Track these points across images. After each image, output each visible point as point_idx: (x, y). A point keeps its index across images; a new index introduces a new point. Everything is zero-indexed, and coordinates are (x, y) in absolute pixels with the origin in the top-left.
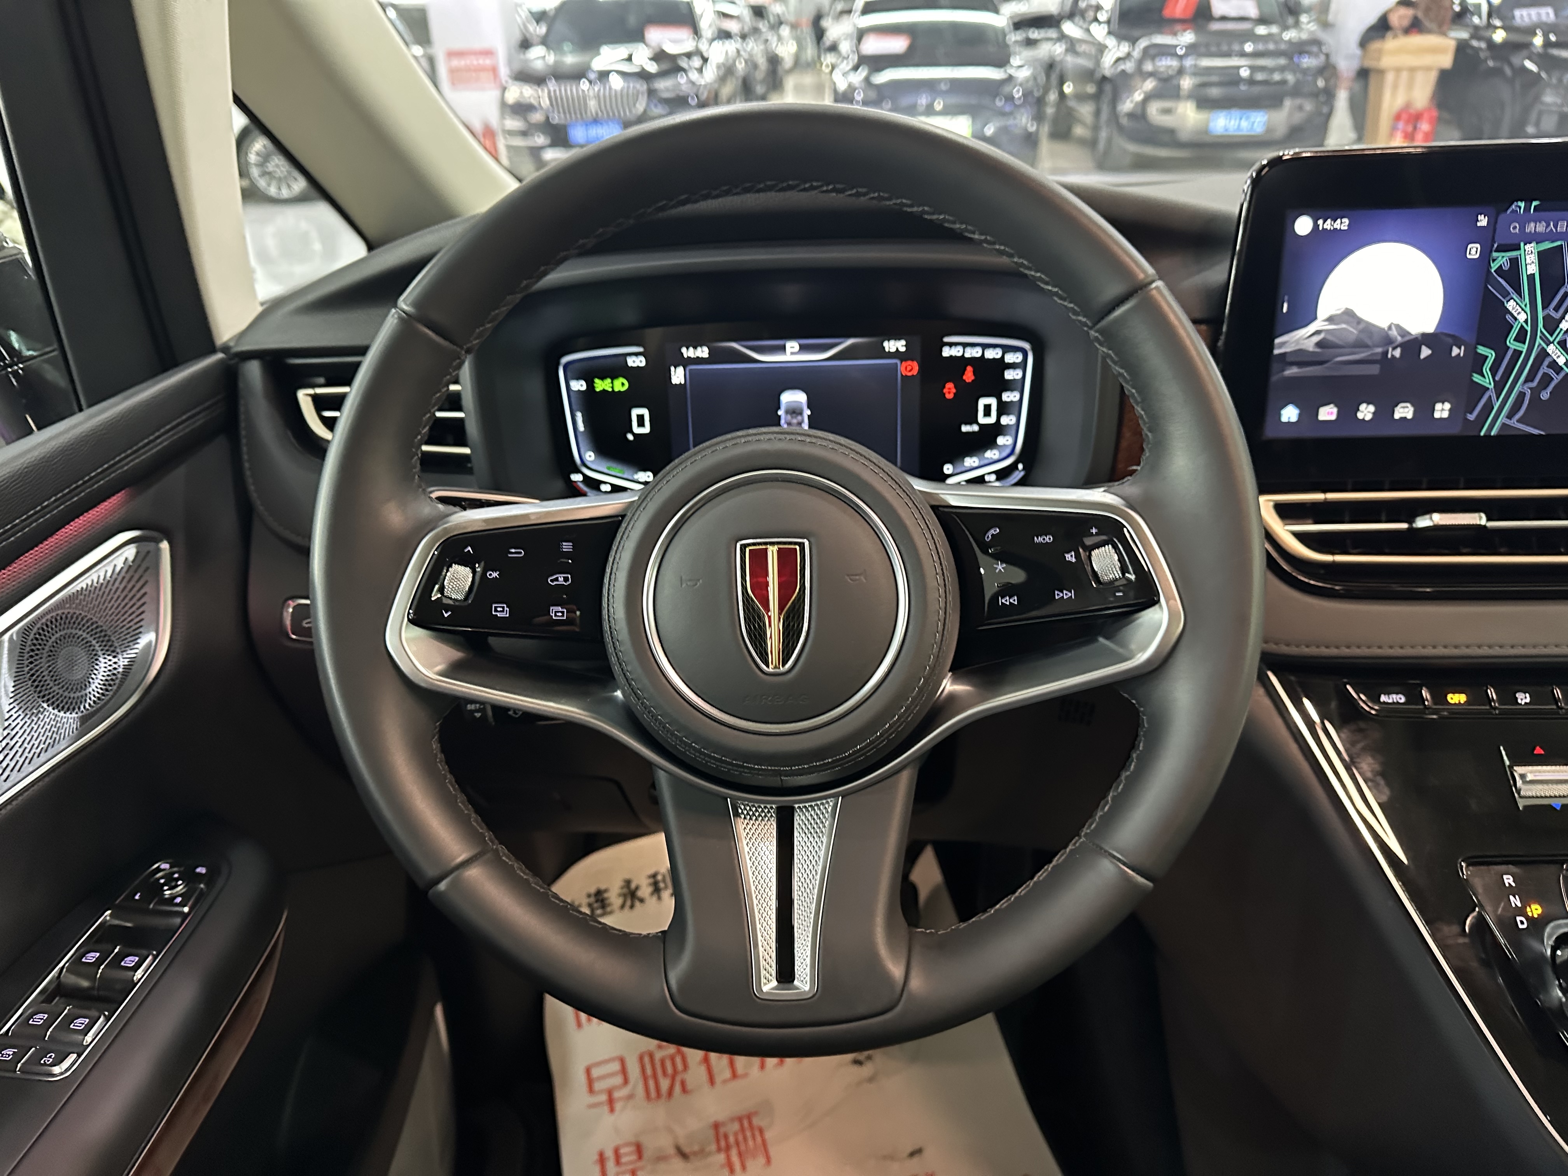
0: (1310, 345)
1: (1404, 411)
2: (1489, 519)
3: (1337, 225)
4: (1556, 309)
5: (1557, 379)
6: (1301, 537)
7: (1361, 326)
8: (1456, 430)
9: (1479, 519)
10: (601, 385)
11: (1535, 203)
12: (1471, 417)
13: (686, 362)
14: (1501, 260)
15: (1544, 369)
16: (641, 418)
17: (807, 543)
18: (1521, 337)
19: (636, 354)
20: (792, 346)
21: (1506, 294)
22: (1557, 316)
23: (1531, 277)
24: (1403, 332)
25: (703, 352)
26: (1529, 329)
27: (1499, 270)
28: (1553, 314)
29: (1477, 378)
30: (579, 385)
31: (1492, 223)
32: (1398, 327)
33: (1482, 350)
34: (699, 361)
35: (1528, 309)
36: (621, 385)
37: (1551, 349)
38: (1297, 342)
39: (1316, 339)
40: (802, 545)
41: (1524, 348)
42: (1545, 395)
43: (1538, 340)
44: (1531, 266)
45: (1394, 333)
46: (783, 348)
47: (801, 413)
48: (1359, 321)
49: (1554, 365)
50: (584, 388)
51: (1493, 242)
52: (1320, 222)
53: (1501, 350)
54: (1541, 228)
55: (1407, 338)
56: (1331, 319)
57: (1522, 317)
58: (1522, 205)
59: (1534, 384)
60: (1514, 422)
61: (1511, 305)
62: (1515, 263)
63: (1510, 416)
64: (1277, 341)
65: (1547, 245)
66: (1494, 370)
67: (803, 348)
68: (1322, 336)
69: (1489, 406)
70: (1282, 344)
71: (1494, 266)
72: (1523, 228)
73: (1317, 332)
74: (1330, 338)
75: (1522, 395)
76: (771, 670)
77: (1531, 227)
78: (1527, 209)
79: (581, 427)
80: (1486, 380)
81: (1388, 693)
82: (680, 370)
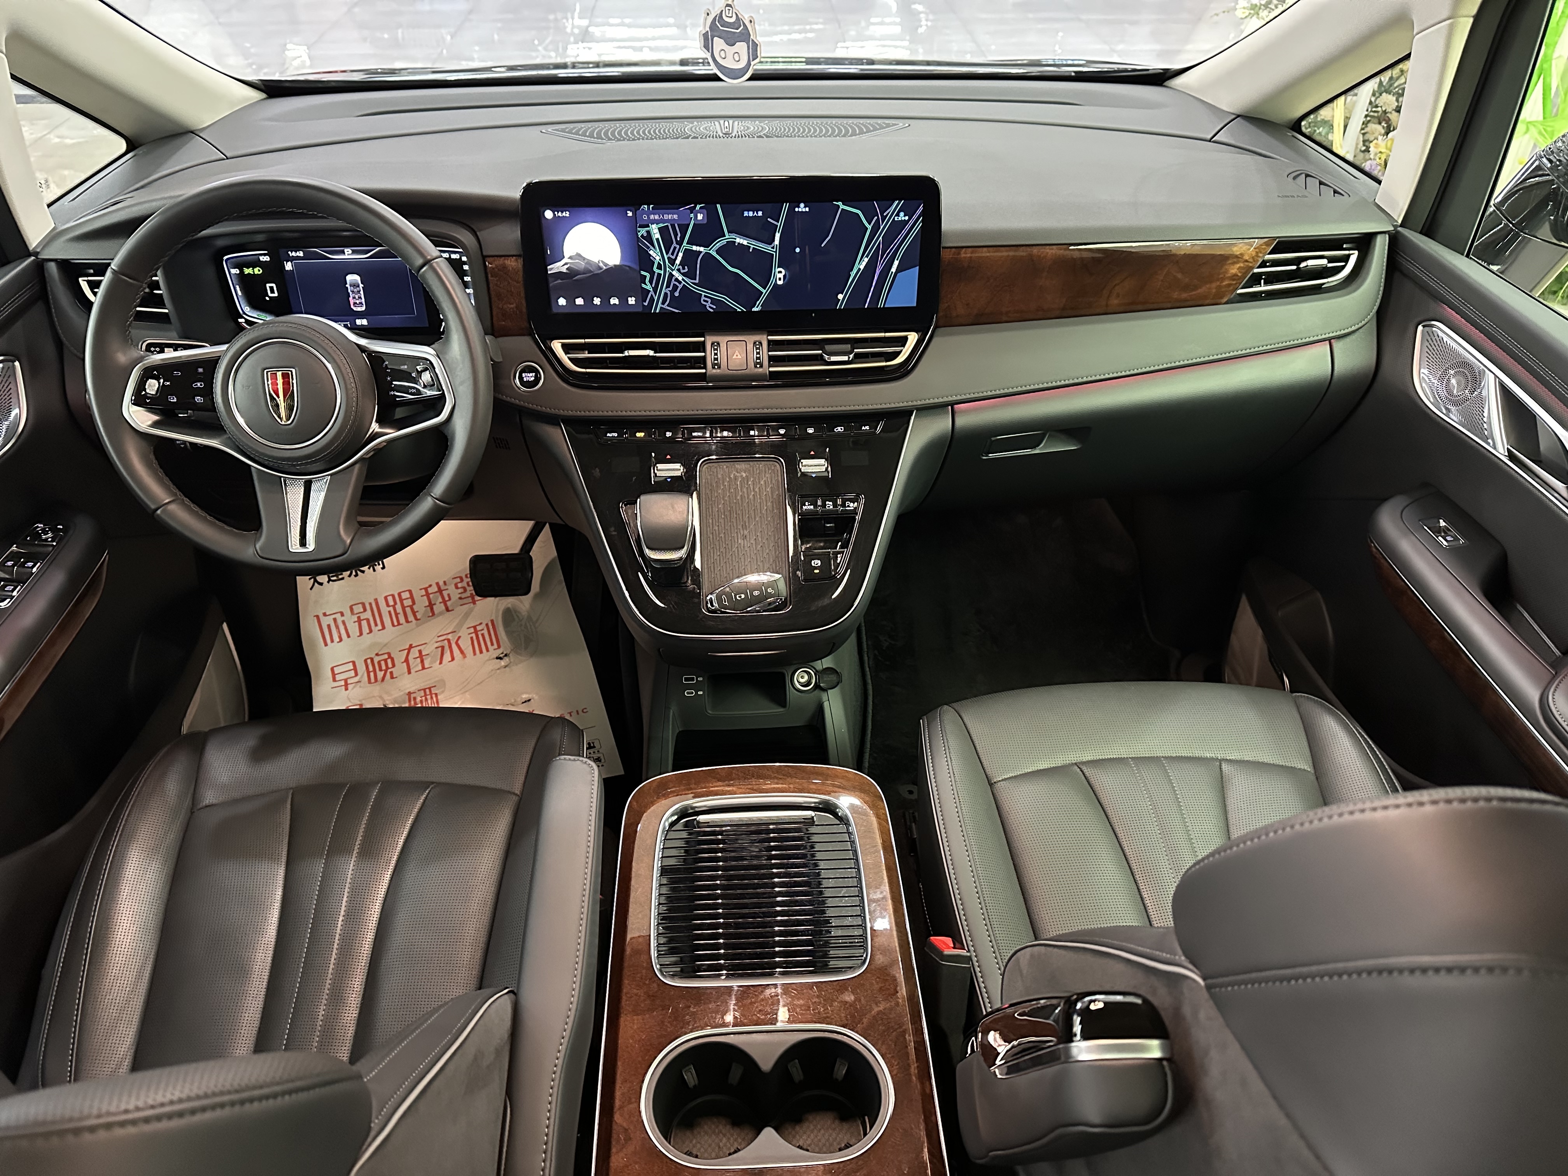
0: (564, 270)
1: (614, 301)
2: (655, 353)
3: (564, 214)
4: (672, 254)
5: (680, 286)
6: (573, 361)
7: (586, 261)
8: (640, 309)
9: (651, 353)
10: (247, 271)
11: (651, 206)
12: (646, 304)
13: (292, 259)
14: (642, 232)
15: (673, 282)
16: (272, 288)
17: (294, 371)
18: (659, 267)
19: (265, 255)
20: (348, 251)
21: (648, 248)
22: (673, 257)
23: (657, 240)
24: (606, 265)
25: (300, 254)
26: (662, 263)
27: (642, 236)
28: (671, 256)
29: (643, 286)
30: (235, 271)
31: (635, 214)
32: (602, 261)
33: (643, 273)
34: (298, 258)
35: (659, 254)
36: (257, 271)
37: (674, 273)
38: (558, 268)
39: (566, 267)
40: (291, 371)
41: (662, 272)
42: (677, 294)
43: (668, 269)
44: (656, 235)
45: (601, 264)
46: (343, 252)
47: (359, 286)
48: (584, 259)
49: (677, 280)
50: (238, 272)
51: (637, 223)
52: (556, 213)
53: (652, 273)
54: (657, 217)
55: (608, 267)
56: (570, 258)
57: (658, 258)
58: (646, 206)
59: (670, 289)
60: (665, 306)
61: (651, 252)
62: (648, 232)
63: (663, 303)
64: (548, 267)
65: (661, 225)
66: (651, 282)
67: (354, 252)
68: (569, 265)
69: (652, 299)
70: (551, 269)
71: (640, 234)
72: (649, 217)
73: (566, 264)
74: (572, 266)
75: (666, 294)
76: (283, 423)
77: (652, 217)
78: (649, 208)
79: (240, 293)
80: (649, 287)
81: (610, 432)
82: (289, 263)
